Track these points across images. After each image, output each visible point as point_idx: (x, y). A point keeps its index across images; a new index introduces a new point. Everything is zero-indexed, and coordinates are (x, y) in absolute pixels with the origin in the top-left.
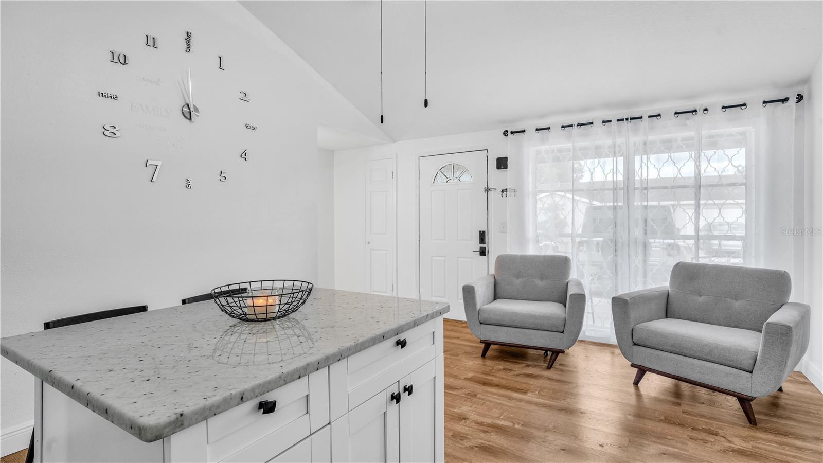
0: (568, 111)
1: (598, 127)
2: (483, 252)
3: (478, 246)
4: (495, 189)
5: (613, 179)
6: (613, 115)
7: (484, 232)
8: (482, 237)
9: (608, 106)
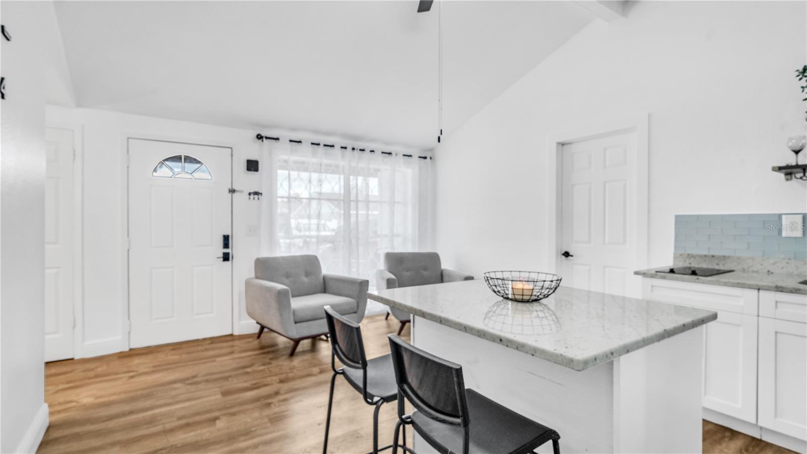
0: (317, 132)
1: (337, 151)
2: (226, 257)
3: (221, 251)
4: (242, 192)
5: (340, 191)
6: (349, 144)
7: (228, 236)
8: (226, 241)
9: (345, 136)
